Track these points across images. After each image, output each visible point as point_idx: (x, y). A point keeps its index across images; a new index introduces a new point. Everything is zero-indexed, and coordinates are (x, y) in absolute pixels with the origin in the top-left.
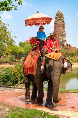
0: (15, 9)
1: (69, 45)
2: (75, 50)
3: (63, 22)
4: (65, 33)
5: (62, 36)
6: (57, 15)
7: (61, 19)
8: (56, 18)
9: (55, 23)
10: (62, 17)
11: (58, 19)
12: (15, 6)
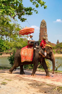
0: (37, 13)
1: (50, 42)
2: (54, 45)
3: (46, 27)
4: (47, 34)
5: (45, 36)
6: (42, 22)
7: (45, 25)
8: (41, 24)
9: (40, 28)
10: (45, 24)
11: (43, 25)
12: (36, 11)
